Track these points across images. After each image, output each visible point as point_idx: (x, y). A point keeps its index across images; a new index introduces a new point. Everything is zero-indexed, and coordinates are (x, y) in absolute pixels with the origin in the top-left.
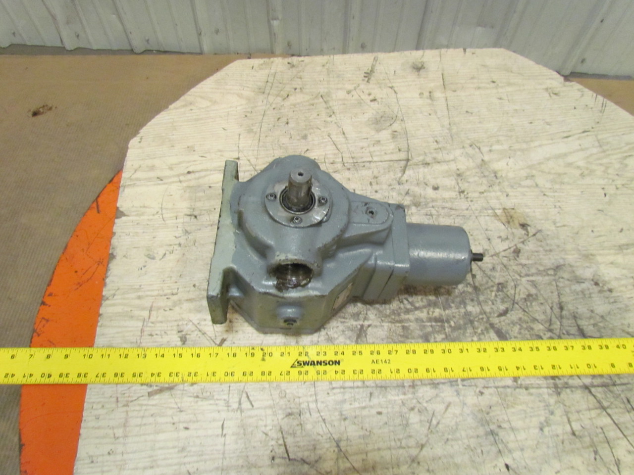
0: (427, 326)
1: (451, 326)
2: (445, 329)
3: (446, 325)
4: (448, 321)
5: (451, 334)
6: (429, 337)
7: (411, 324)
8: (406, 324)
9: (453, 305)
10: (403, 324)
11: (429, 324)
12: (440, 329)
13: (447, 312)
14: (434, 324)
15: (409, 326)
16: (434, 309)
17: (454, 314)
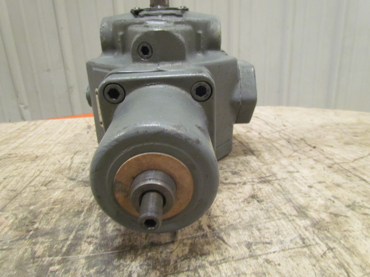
0: (69, 235)
1: (51, 264)
2: (50, 256)
3: (59, 258)
4: (63, 261)
5: (36, 264)
6: (48, 237)
7: (82, 219)
8: (83, 214)
9: (92, 271)
10: (85, 212)
11: (71, 237)
12: (54, 250)
13: (83, 261)
14: (69, 242)
15: (79, 217)
16: (96, 244)
17: (72, 272)
